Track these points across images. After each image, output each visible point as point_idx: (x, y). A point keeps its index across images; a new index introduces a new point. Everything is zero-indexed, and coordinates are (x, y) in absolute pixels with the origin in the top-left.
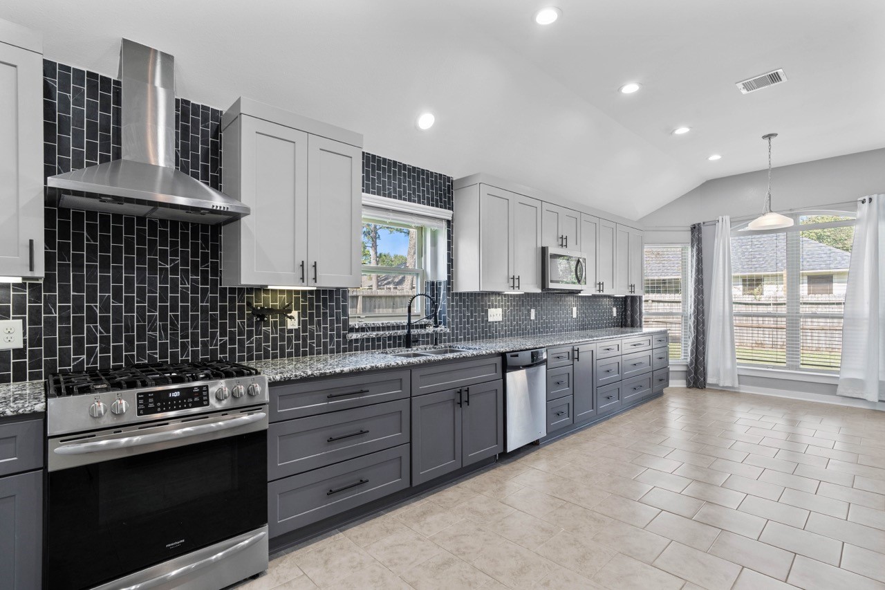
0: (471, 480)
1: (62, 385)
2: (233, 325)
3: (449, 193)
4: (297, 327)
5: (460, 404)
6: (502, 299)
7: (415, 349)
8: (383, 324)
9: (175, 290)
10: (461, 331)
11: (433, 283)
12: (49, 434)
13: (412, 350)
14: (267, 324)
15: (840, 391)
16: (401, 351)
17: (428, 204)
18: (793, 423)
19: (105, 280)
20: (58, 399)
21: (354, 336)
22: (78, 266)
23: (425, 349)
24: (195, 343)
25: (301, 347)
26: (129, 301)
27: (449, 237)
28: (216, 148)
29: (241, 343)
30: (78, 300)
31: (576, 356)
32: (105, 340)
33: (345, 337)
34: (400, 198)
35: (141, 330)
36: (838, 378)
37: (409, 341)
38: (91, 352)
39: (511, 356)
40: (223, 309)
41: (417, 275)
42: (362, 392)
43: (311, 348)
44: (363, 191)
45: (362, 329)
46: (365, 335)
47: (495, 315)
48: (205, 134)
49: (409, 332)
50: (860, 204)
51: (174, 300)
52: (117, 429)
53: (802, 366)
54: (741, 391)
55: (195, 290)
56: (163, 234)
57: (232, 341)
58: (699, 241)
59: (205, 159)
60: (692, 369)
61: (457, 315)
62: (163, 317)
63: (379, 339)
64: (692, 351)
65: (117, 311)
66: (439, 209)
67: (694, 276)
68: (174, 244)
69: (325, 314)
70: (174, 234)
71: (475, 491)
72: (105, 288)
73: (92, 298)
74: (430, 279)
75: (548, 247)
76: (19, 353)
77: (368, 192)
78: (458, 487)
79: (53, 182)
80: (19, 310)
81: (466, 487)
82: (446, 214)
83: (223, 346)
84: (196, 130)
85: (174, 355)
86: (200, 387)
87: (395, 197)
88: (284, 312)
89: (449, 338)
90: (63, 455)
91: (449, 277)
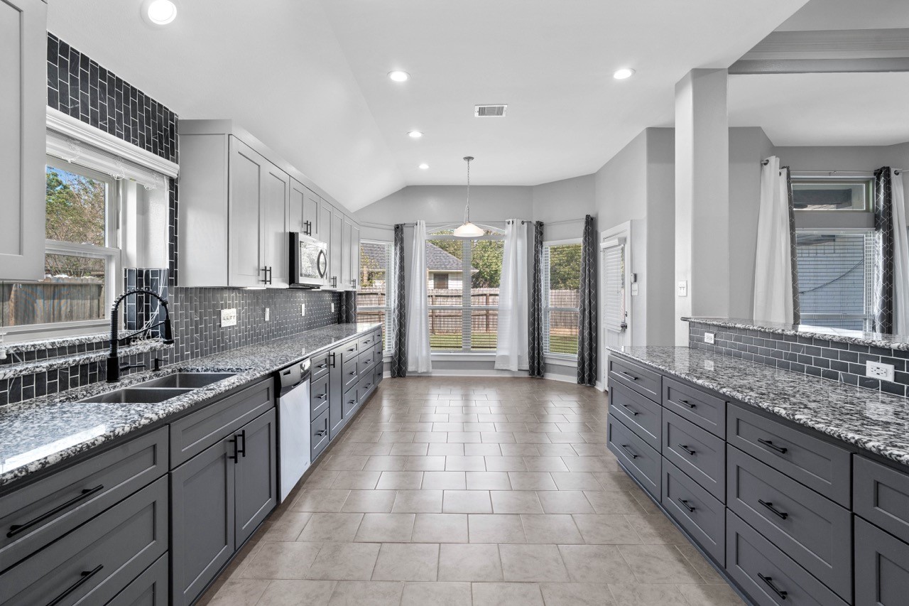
0: (245, 562)
3: (172, 137)
5: (235, 458)
6: (243, 295)
7: (127, 381)
8: (53, 344)
10: (187, 344)
11: (140, 273)
13: (122, 384)
15: (497, 366)
16: (103, 390)
18: (466, 398)
23: (144, 379)
27: (172, 203)
31: (332, 363)
34: (95, 123)
36: (495, 356)
37: (113, 370)
39: (285, 374)
41: (110, 257)
42: (86, 493)
44: (49, 104)
47: (229, 317)
49: (114, 354)
50: (507, 224)
53: (472, 349)
54: (433, 375)
58: (402, 240)
60: (396, 359)
61: (181, 322)
63: (52, 374)
64: (396, 342)
66: (157, 157)
67: (397, 273)
71: (262, 579)
74: (135, 266)
75: (298, 233)
78: (233, 583)
81: (244, 578)
82: (171, 168)
89: (172, 356)
91: (171, 263)
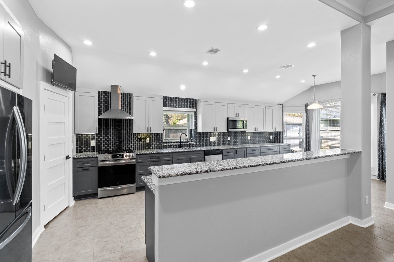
1: (101, 153)
2: (134, 142)
3: (195, 103)
4: (149, 142)
6: (214, 134)
7: (182, 148)
9: (121, 134)
11: (191, 130)
12: (99, 160)
14: (141, 141)
17: (188, 108)
19: (108, 132)
20: (100, 155)
21: (164, 144)
22: (104, 130)
23: (185, 148)
24: (125, 146)
25: (150, 147)
26: (113, 136)
27: (195, 116)
28: (130, 102)
29: (136, 146)
30: (104, 136)
32: (108, 144)
33: (162, 145)
35: (115, 142)
37: (181, 146)
38: (106, 147)
40: (132, 138)
41: (187, 127)
42: (159, 158)
43: (153, 147)
44: (163, 107)
45: (167, 143)
46: (168, 144)
47: (212, 139)
48: (128, 99)
51: (121, 136)
52: (108, 161)
55: (125, 134)
56: (119, 122)
57: (133, 145)
59: (128, 105)
61: (198, 139)
62: (119, 140)
63: (172, 145)
65: (110, 138)
66: (191, 109)
68: (121, 124)
69: (156, 139)
70: (121, 122)
72: (108, 134)
73: (106, 136)
74: (190, 128)
75: (229, 118)
76: (94, 147)
77: (165, 107)
79: (100, 117)
80: (94, 139)
82: (194, 110)
83: (131, 146)
84: (126, 99)
85: (121, 148)
86: (122, 154)
87: (177, 107)
88: (145, 139)
89: (195, 145)
90: (101, 164)
91: (195, 128)
